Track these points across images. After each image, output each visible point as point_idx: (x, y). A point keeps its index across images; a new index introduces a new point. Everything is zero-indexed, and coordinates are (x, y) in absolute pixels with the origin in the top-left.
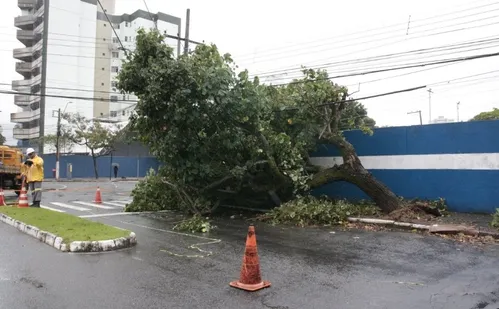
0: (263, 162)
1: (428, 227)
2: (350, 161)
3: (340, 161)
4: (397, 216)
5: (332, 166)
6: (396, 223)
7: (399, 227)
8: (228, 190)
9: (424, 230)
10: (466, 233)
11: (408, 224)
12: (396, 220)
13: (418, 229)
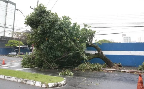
0: (78, 52)
1: (125, 71)
2: (100, 52)
3: (97, 52)
4: (115, 68)
5: (95, 53)
6: (116, 70)
7: (117, 71)
8: (63, 60)
9: (124, 71)
10: (137, 72)
11: (119, 70)
12: (115, 69)
13: (123, 71)
